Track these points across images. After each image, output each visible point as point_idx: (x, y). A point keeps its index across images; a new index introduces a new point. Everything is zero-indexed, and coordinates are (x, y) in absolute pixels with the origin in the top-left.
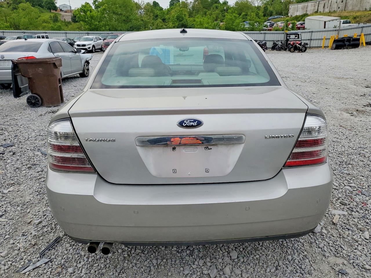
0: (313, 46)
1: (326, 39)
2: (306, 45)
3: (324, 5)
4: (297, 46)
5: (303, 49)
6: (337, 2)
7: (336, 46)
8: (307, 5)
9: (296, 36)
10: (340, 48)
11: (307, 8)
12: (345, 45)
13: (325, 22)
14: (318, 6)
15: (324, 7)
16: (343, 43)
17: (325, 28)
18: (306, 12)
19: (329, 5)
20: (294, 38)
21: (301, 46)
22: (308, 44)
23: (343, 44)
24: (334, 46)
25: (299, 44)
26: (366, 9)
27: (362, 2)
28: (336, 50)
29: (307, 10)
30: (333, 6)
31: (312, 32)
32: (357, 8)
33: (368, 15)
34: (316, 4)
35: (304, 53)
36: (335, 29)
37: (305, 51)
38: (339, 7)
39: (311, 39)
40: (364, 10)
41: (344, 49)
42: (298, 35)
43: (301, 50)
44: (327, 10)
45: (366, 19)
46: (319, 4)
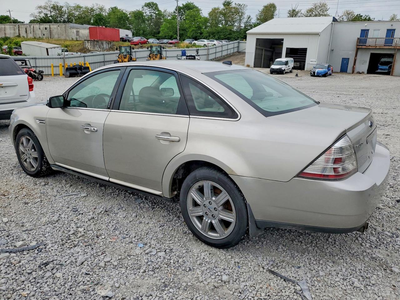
0: (46, 74)
1: (54, 67)
2: (41, 73)
3: (26, 30)
4: (31, 73)
5: (39, 77)
6: (40, 29)
7: (70, 74)
8: (4, 27)
9: (23, 63)
10: (74, 76)
11: (5, 31)
12: (78, 74)
13: (47, 49)
14: (19, 30)
15: (26, 32)
16: (75, 70)
17: (48, 55)
18: (5, 35)
19: (32, 30)
20: (21, 65)
21: (36, 74)
22: (44, 72)
23: (76, 72)
24: (68, 74)
25: (33, 72)
26: (72, 39)
27: (67, 32)
28: (71, 78)
29: (5, 33)
30: (37, 32)
31: (36, 58)
32: (63, 37)
33: (77, 45)
34: (16, 28)
35: (40, 81)
36: (59, 57)
37: (42, 79)
38: (44, 35)
39: (37, 67)
40: (71, 39)
41: (78, 77)
42: (25, 61)
43: (38, 78)
44: (31, 36)
45: (77, 49)
46: (19, 28)
